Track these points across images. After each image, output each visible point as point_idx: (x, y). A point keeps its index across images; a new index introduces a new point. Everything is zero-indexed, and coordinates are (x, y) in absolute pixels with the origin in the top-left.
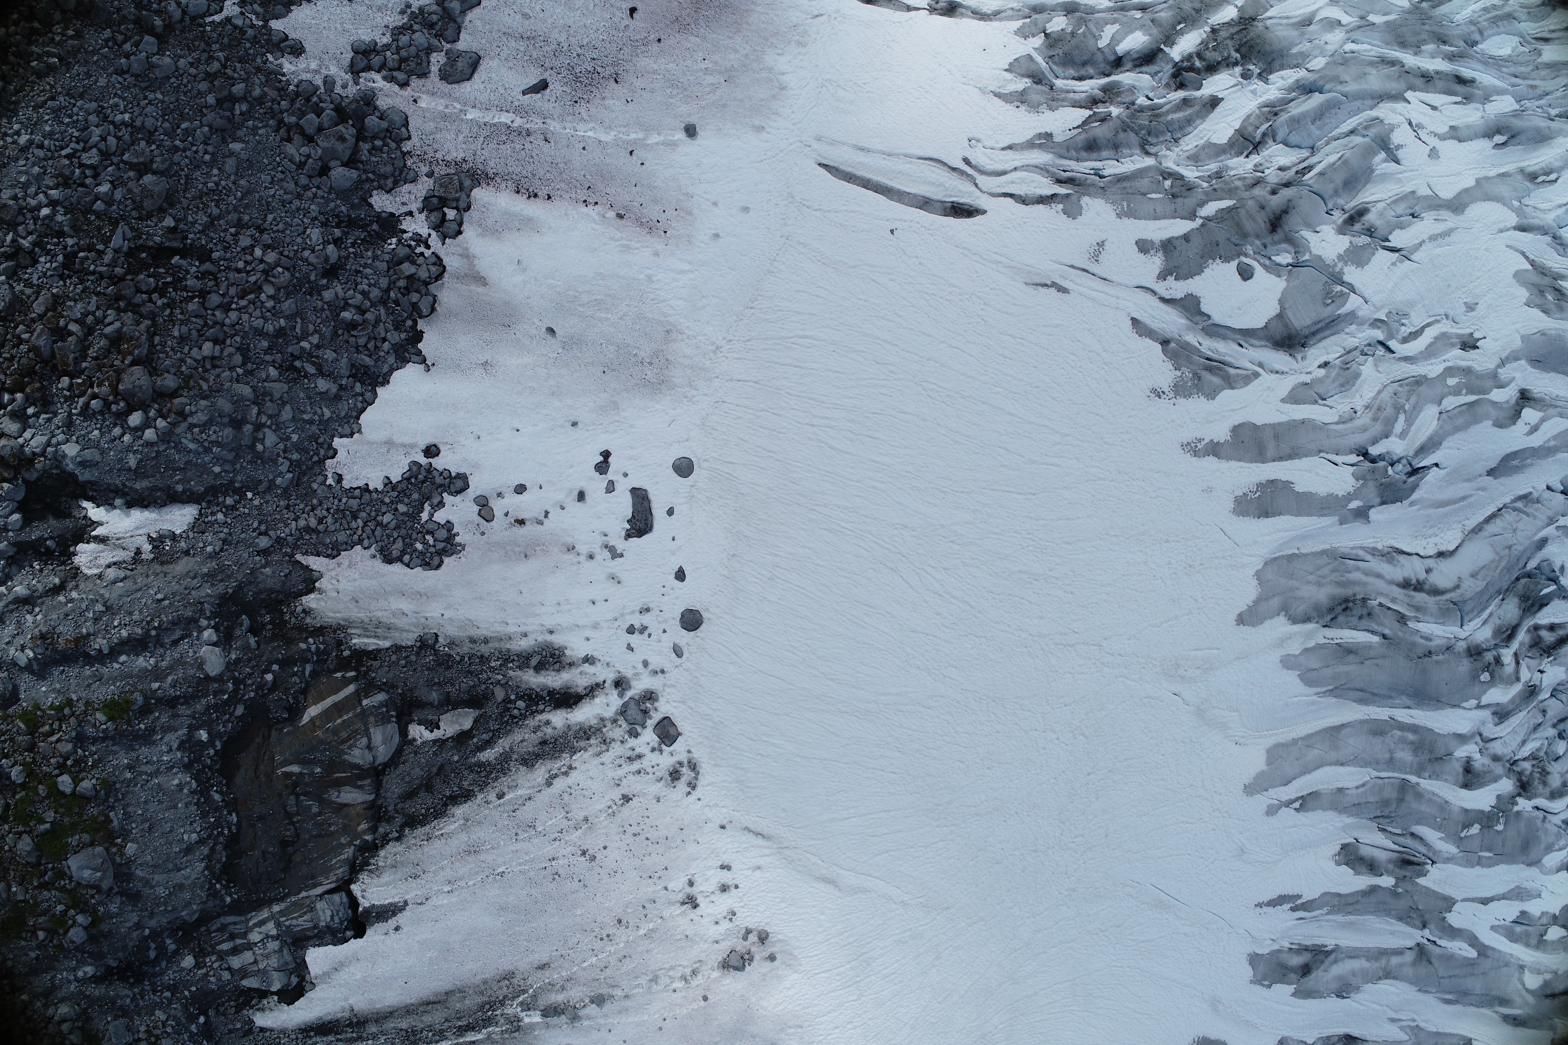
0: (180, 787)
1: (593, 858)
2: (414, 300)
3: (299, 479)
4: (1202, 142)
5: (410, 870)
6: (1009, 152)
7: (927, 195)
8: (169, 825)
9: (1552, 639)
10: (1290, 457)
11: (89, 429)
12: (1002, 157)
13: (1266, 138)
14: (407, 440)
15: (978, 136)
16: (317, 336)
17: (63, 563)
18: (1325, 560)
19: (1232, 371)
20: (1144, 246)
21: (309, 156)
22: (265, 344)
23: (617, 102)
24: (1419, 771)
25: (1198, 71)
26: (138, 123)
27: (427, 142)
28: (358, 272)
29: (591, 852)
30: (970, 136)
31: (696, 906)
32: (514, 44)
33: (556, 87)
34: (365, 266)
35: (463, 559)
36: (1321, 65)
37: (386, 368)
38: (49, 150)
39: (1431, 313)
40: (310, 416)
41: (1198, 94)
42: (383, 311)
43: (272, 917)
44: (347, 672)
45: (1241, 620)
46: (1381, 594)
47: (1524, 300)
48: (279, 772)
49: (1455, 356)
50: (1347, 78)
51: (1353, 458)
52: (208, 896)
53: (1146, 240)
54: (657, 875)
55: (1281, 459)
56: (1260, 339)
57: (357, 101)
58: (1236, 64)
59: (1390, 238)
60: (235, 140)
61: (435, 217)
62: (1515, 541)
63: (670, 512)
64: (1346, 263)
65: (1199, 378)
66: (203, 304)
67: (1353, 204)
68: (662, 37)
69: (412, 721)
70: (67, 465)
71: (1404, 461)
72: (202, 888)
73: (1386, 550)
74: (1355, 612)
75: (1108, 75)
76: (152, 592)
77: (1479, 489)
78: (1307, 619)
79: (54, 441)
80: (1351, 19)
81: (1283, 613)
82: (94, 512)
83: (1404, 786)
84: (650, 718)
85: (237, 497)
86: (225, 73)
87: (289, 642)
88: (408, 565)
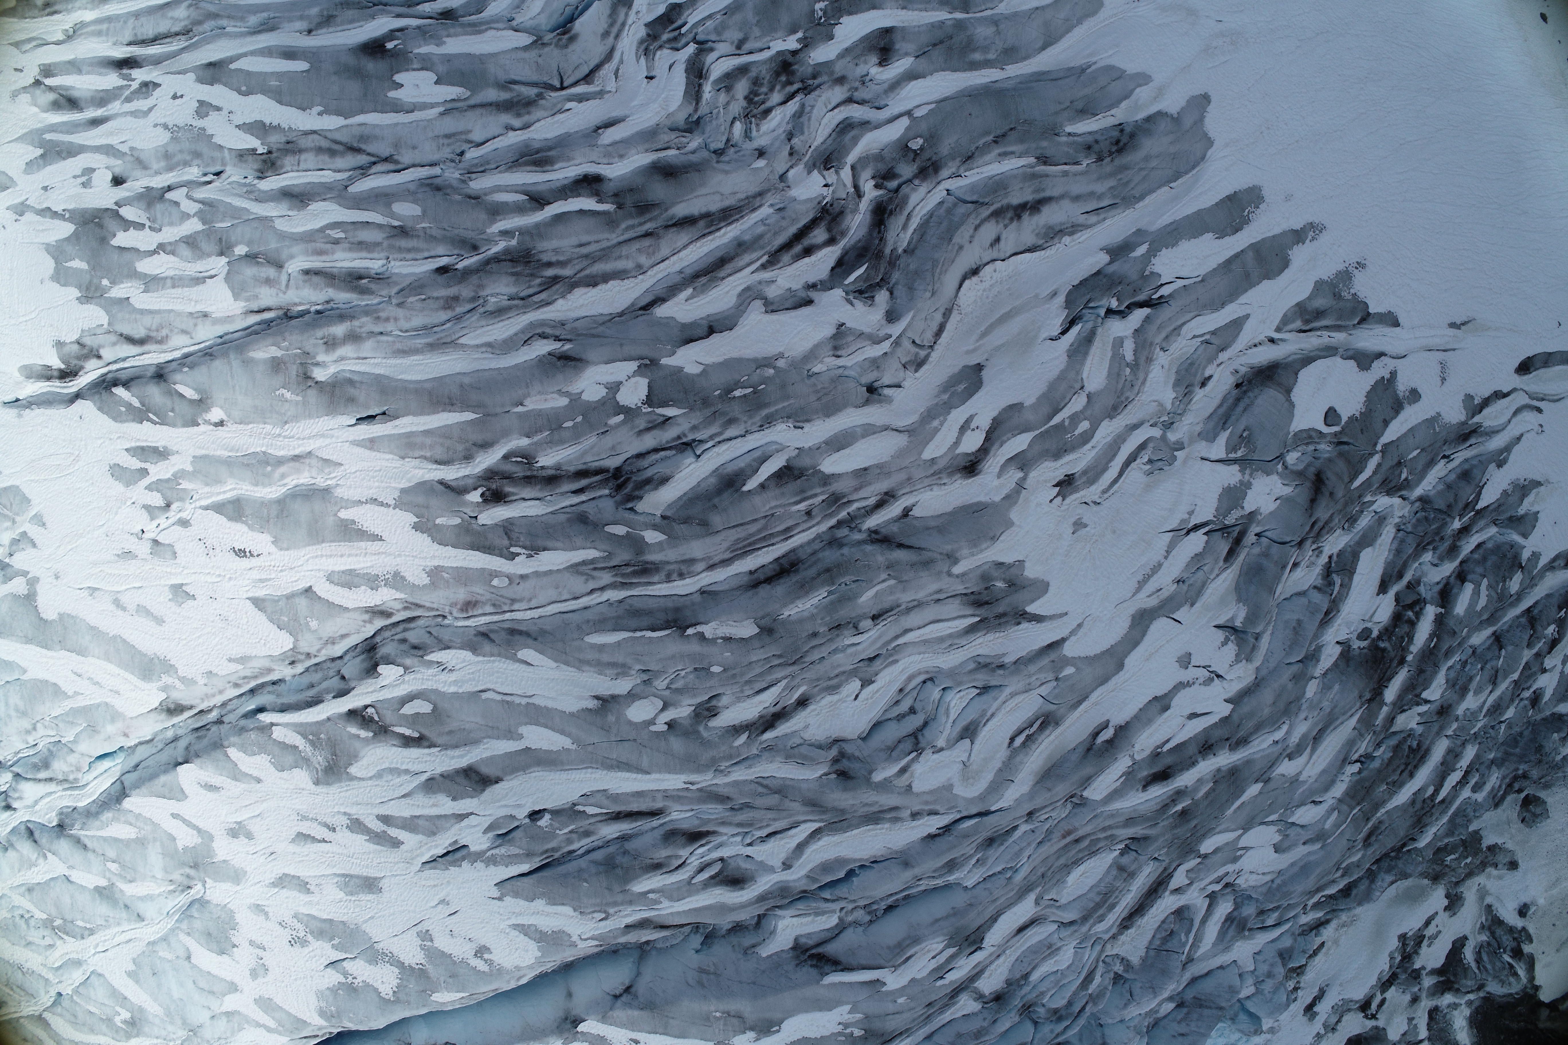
4: (1379, 541)
6: (1518, 436)
10: (1229, 262)
12: (1521, 426)
13: (1325, 583)
15: (1540, 437)
18: (1136, 191)
19: (1298, 324)
20: (1415, 395)
24: (957, 25)
25: (1406, 609)
30: (1544, 435)
36: (1308, 689)
39: (1116, 495)
41: (1396, 589)
45: (1206, 98)
47: (1027, 565)
49: (1080, 462)
50: (1288, 687)
51: (1165, 291)
53: (1414, 402)
55: (1237, 256)
56: (1294, 361)
58: (1379, 637)
59: (1205, 537)
64: (1241, 483)
65: (1334, 297)
67: (1242, 557)
71: (1102, 319)
74: (1106, 142)
75: (1462, 563)
77: (975, 350)
78: (1149, 119)
81: (1176, 116)
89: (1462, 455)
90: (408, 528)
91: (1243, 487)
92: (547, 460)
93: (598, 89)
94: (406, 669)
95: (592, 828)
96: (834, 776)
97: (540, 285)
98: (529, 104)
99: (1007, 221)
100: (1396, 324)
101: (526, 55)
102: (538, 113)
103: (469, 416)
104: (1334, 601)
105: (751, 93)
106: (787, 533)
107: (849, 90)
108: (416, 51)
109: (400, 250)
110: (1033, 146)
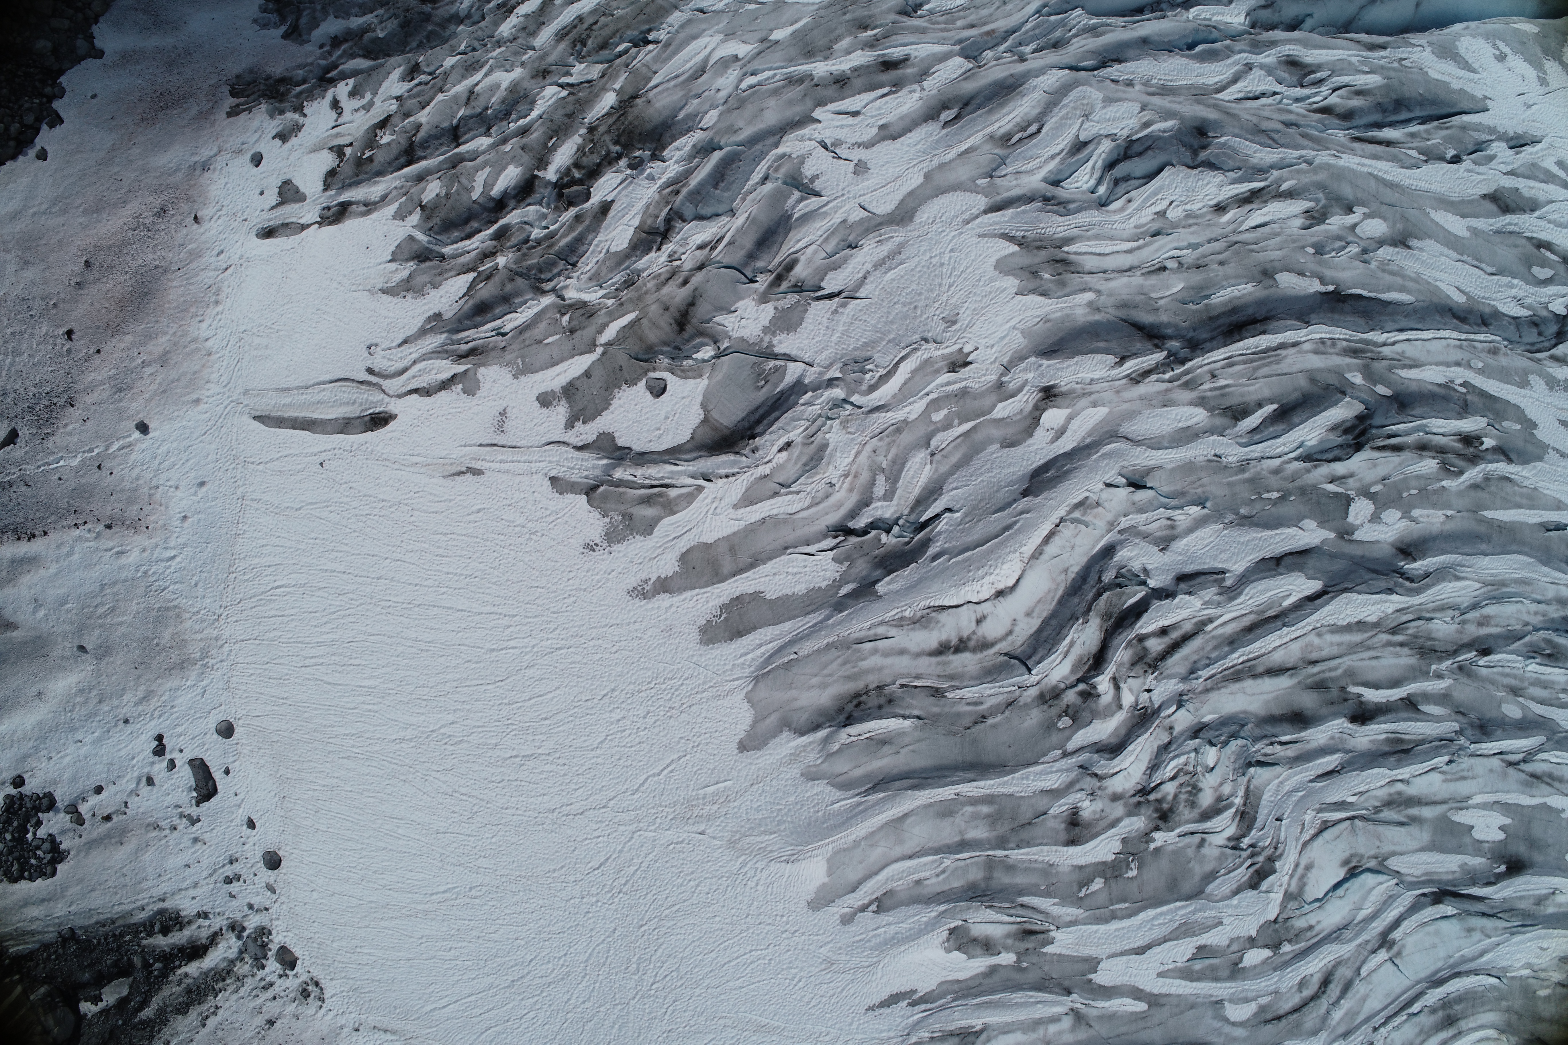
4: (602, 256)
6: (406, 346)
7: (347, 415)
9: (1161, 647)
10: (752, 566)
12: (400, 355)
13: (673, 223)
15: (374, 341)
18: (833, 653)
19: (673, 493)
20: (545, 400)
23: (76, 425)
24: (1001, 843)
25: (580, 182)
30: (368, 343)
33: (24, 433)
35: (73, 861)
36: (715, 119)
39: (902, 345)
44: (12, 976)
45: (743, 747)
46: (904, 674)
47: (1015, 290)
49: (942, 383)
50: (741, 124)
51: (830, 542)
53: (546, 393)
55: (742, 571)
56: (692, 451)
58: (619, 157)
59: (822, 285)
62: (1072, 560)
63: (227, 772)
64: (774, 334)
65: (630, 517)
67: (777, 260)
68: (100, 347)
69: (78, 1000)
71: (901, 522)
73: (919, 614)
74: (871, 704)
75: (496, 222)
77: (1020, 513)
78: (816, 727)
80: (749, 47)
81: (786, 729)
83: (991, 863)
84: (269, 950)
88: (30, 880)
89: (481, 333)
90: (1541, 426)
91: (771, 329)
92: (1429, 465)
93: (1320, 815)
94: (1547, 308)
95: (1409, 139)
96: (1210, 134)
97: (1407, 628)
98: (1389, 803)
99: (974, 637)
100: (553, 480)
101: (1392, 848)
102: (1383, 793)
103: (1489, 514)
104: (668, 203)
105: (1195, 795)
106: (1230, 362)
107: (1106, 788)
108: (1484, 860)
109: (1515, 677)
110: (947, 710)
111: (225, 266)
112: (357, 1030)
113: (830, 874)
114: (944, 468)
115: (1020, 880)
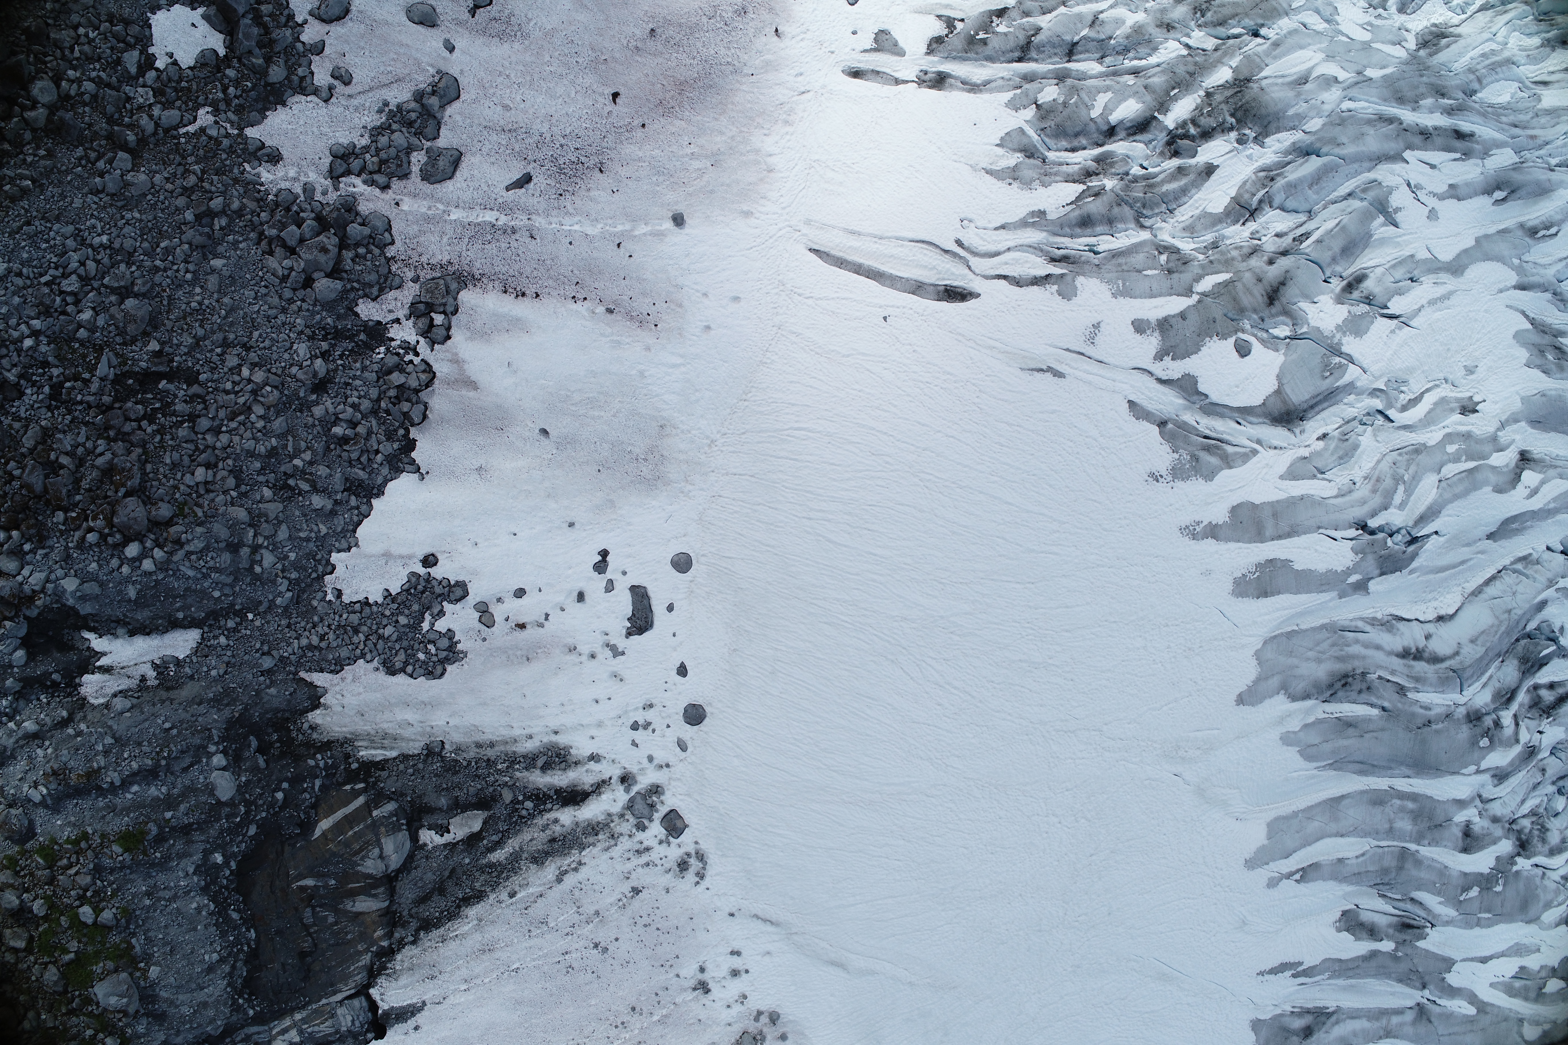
0: (199, 910)
1: (605, 950)
2: (405, 410)
3: (298, 596)
4: (1198, 212)
5: (426, 971)
6: (1002, 231)
7: (921, 279)
8: (190, 946)
9: (1552, 698)
10: (1289, 535)
11: (87, 562)
12: (994, 238)
13: (1263, 205)
14: (404, 551)
15: (970, 216)
16: (309, 453)
17: (70, 695)
18: (1325, 634)
19: (1230, 449)
20: (1140, 326)
21: (291, 269)
22: (258, 465)
23: (602, 193)
24: (1419, 839)
25: (1192, 138)
26: (117, 245)
27: (412, 246)
28: (347, 384)
29: (603, 944)
30: (963, 216)
31: (707, 991)
32: (495, 137)
33: (539, 181)
34: (355, 378)
35: (466, 666)
36: (1318, 127)
37: (380, 480)
38: (28, 278)
39: (1430, 378)
40: (306, 533)
41: (1192, 161)
42: (374, 422)
43: (294, 1025)
44: (356, 784)
45: (1241, 700)
46: (1380, 667)
47: (1524, 361)
48: (294, 886)
49: (1455, 422)
50: (1344, 139)
51: (1353, 533)
52: (231, 1011)
53: (1142, 320)
54: (669, 963)
55: (1280, 537)
56: (1258, 416)
57: (338, 210)
58: (1231, 129)
59: (1389, 305)
60: (216, 256)
61: (423, 323)
62: (1515, 605)
63: (670, 608)
64: (1344, 333)
65: (1197, 460)
66: (192, 428)
67: (1351, 270)
68: (647, 122)
69: (422, 826)
70: (67, 600)
71: (1403, 532)
72: (225, 1004)
73: (1386, 618)
74: (1353, 688)
75: (1101, 145)
76: (160, 722)
77: (1478, 553)
78: (1306, 696)
79: (53, 577)
80: (1349, 75)
81: (1283, 692)
82: (97, 643)
83: (1404, 855)
84: (657, 811)
85: (238, 620)
86: (202, 187)
87: (298, 759)
88: (411, 676)
89: (1077, 244)
91: (1343, 329)
99: (1427, 651)
100: (1132, 404)
104: (1263, 186)
105: (1544, 833)
110: (1406, 707)
111: (803, 89)
112: (732, 915)
113: (1269, 838)
114: (1447, 495)
115: (1424, 874)
